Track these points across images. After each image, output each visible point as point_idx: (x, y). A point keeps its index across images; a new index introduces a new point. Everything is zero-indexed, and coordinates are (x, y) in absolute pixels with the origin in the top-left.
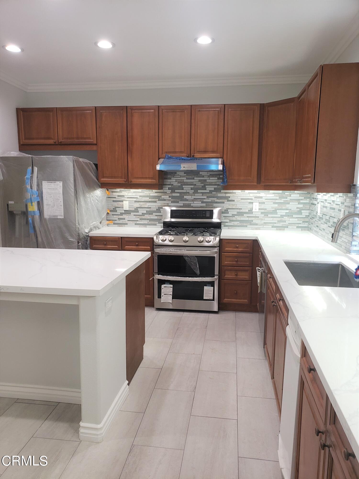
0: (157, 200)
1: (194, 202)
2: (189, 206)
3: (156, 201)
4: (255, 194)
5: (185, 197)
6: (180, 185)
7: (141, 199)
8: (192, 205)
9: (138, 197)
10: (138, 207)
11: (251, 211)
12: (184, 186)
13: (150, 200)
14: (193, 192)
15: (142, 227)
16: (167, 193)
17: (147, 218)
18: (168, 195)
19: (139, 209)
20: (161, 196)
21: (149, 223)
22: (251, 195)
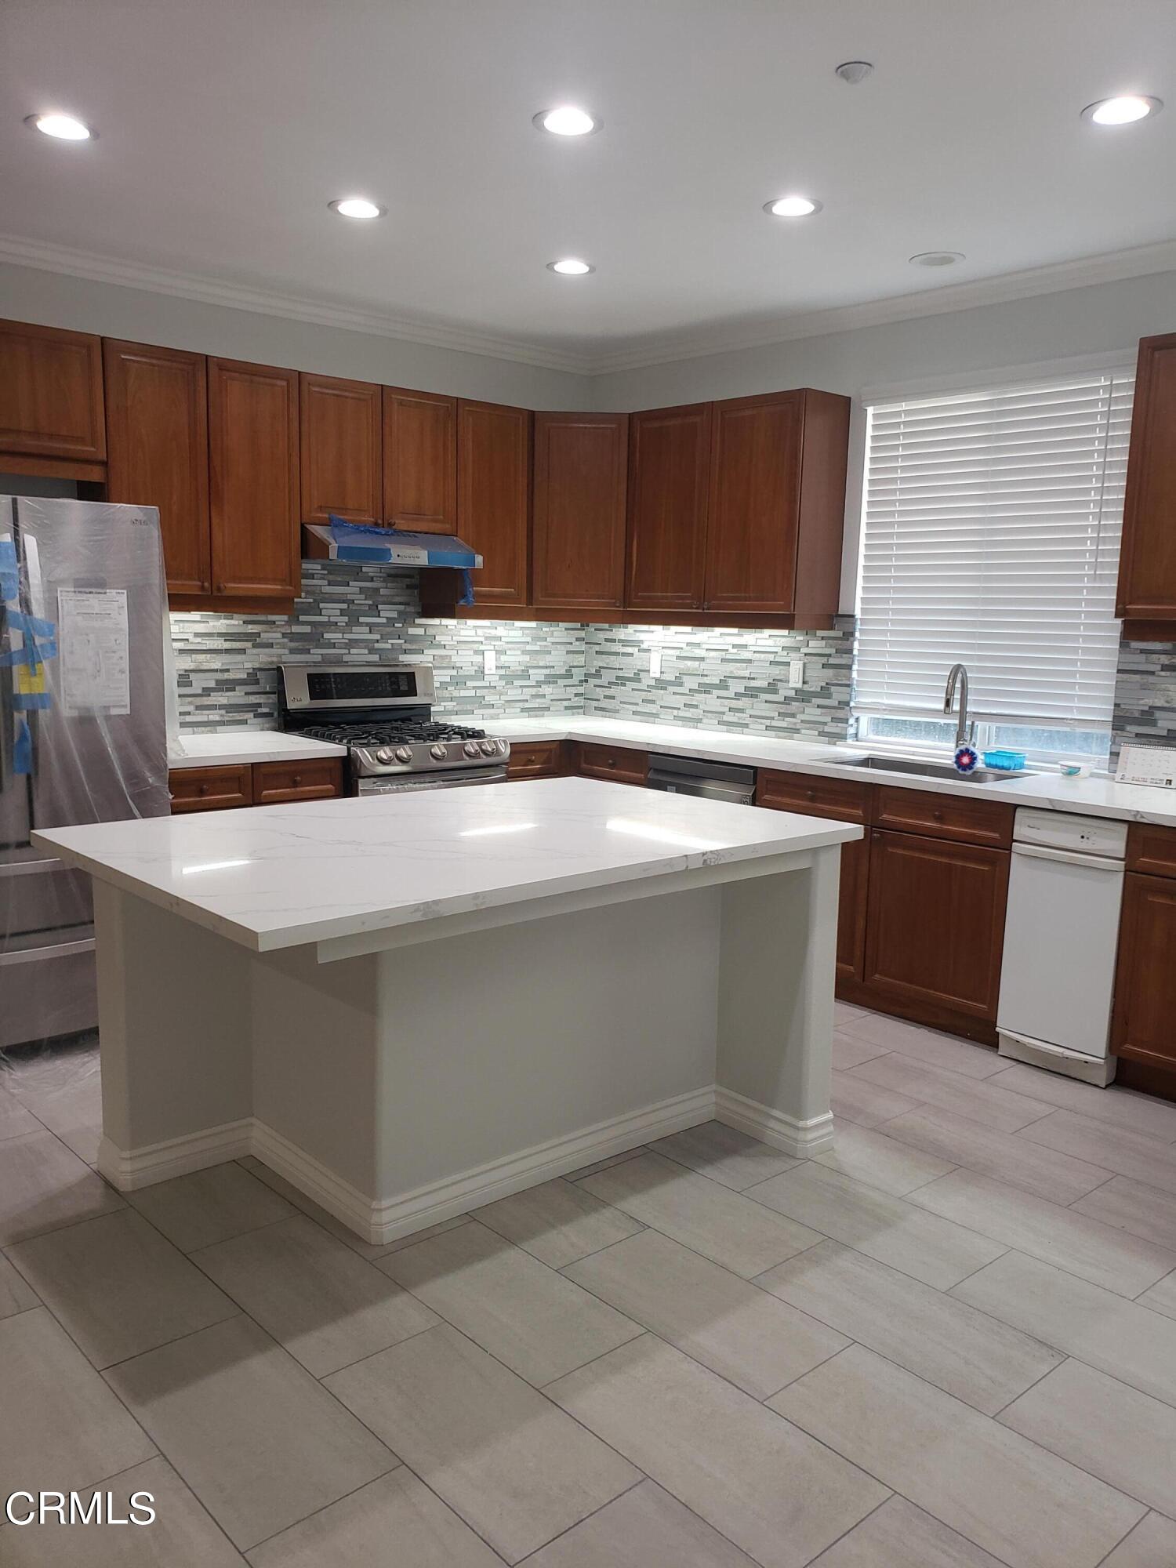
0: (249, 644)
1: (351, 650)
2: (339, 662)
3: (245, 650)
4: (486, 630)
5: (326, 636)
6: (311, 600)
7: (199, 643)
8: (345, 658)
9: (191, 637)
10: (191, 668)
11: (481, 673)
12: (322, 605)
13: (228, 645)
14: (347, 621)
15: (203, 732)
16: (277, 623)
17: (220, 703)
18: (279, 629)
19: (192, 676)
20: (259, 633)
21: (226, 719)
22: (480, 632)
